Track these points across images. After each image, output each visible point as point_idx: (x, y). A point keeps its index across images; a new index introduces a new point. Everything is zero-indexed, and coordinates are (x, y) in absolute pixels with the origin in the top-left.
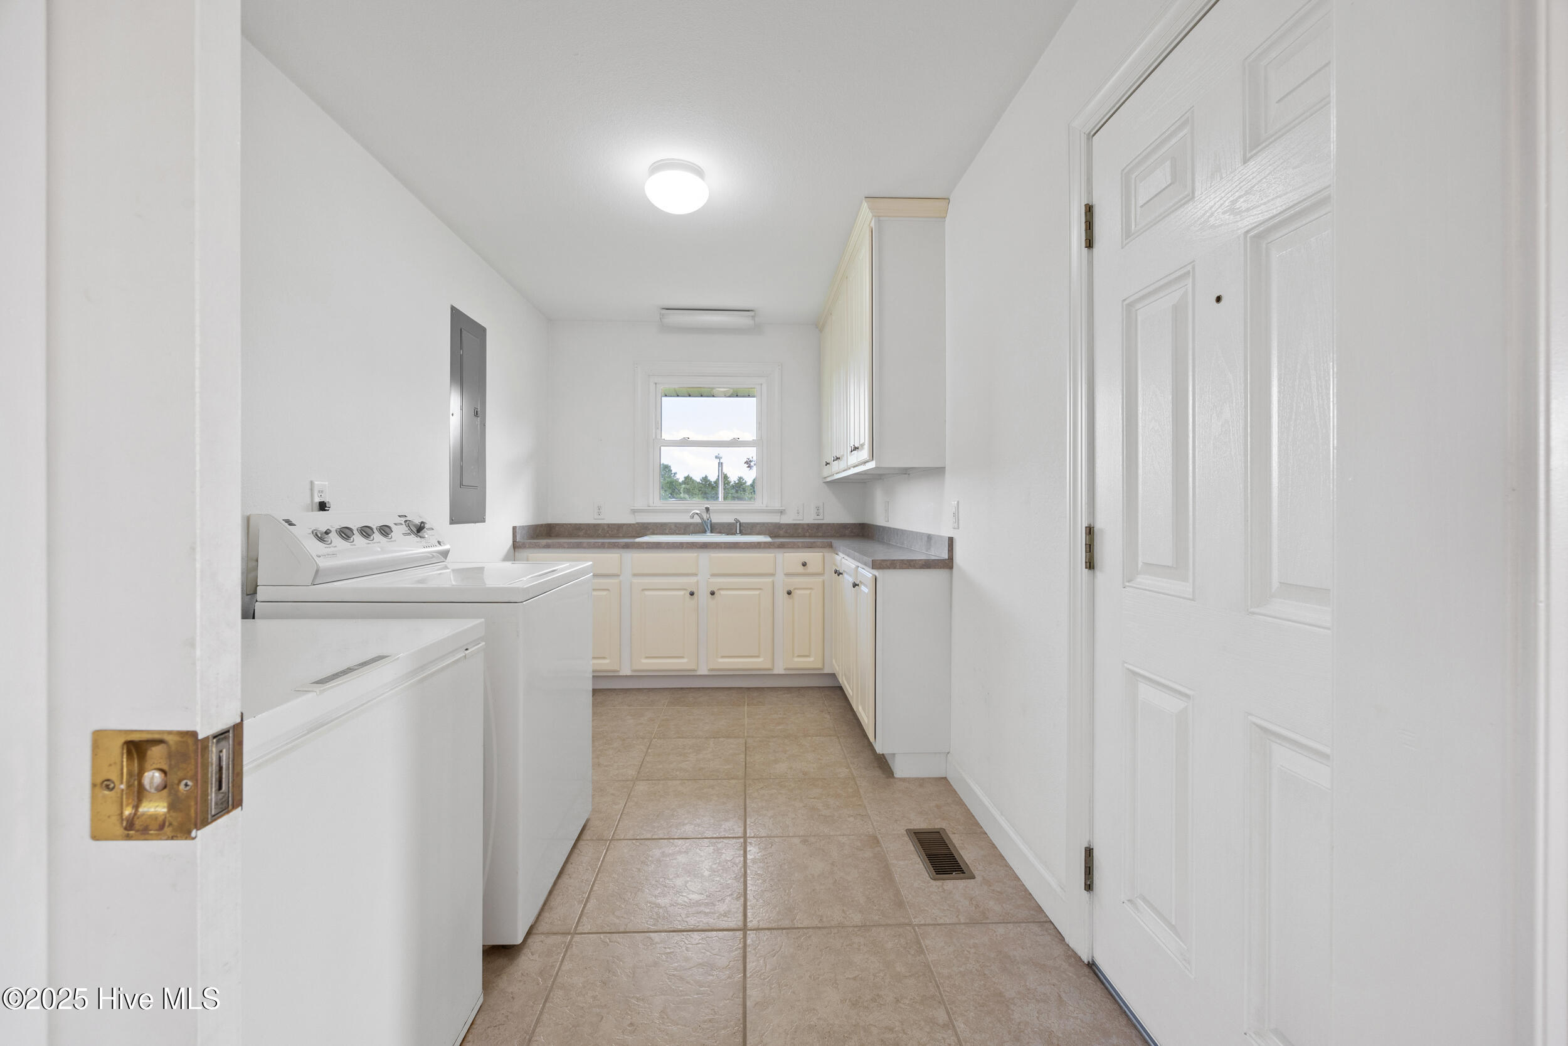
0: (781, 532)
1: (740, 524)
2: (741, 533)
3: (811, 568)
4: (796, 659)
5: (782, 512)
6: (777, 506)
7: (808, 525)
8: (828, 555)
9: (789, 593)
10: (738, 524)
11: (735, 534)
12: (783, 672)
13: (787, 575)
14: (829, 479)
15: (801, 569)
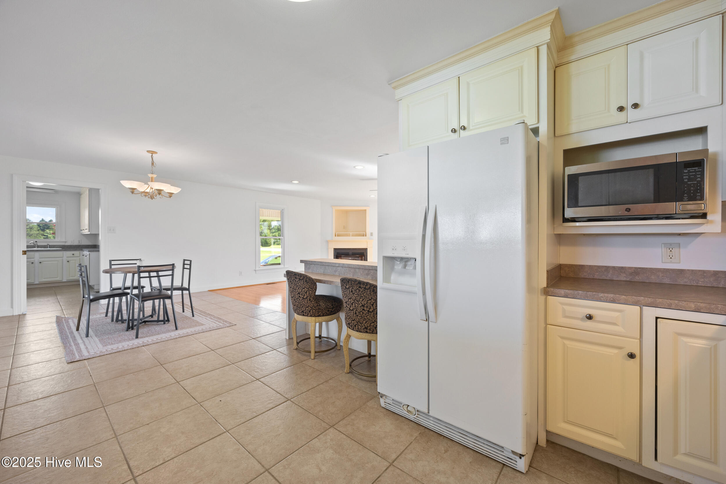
0: (65, 247)
1: (49, 245)
2: (50, 248)
3: (75, 255)
4: (71, 277)
5: (65, 242)
6: (64, 240)
7: (76, 245)
8: (81, 252)
9: (68, 261)
10: (48, 245)
11: (47, 248)
12: (66, 281)
13: (67, 257)
14: (83, 234)
15: (72, 256)
